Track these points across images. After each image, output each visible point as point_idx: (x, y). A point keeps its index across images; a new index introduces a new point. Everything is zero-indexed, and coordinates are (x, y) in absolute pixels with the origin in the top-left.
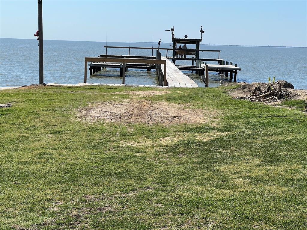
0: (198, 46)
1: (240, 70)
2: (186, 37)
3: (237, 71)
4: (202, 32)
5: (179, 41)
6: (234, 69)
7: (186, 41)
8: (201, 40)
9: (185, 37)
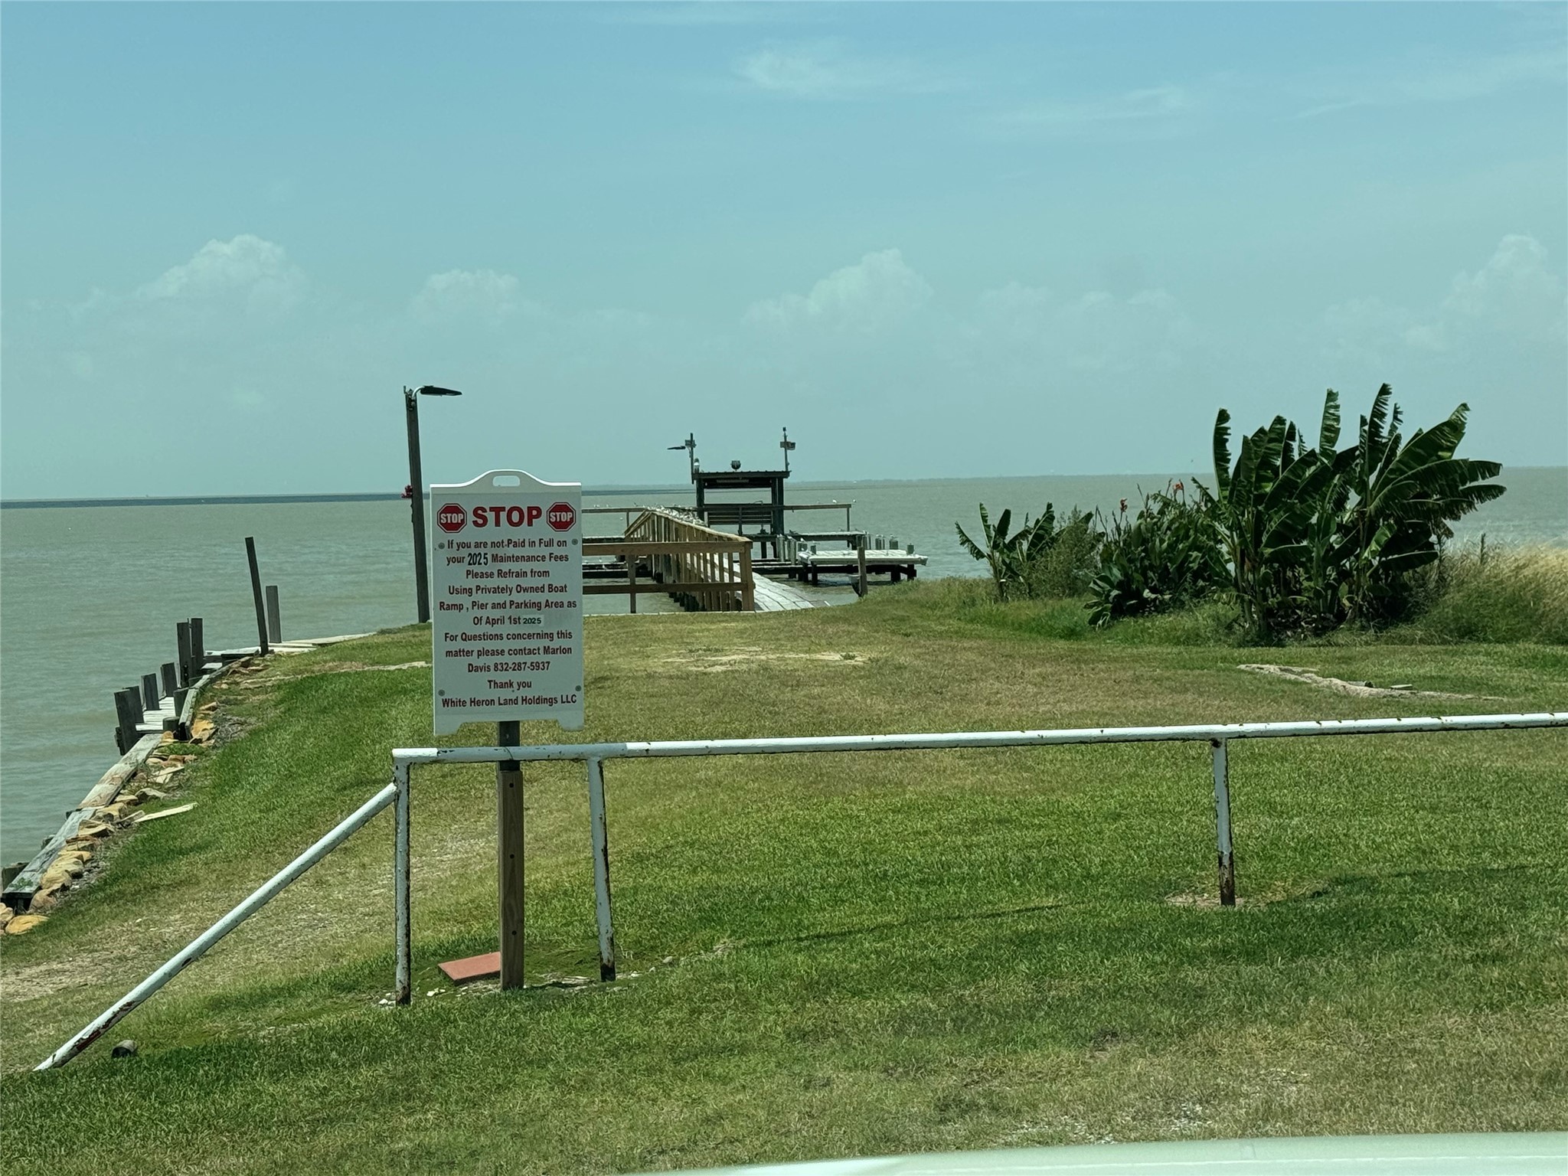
0: (778, 494)
1: (923, 562)
2: (736, 466)
3: (916, 567)
4: (788, 445)
5: (715, 480)
6: (904, 561)
7: (738, 479)
8: (786, 474)
9: (733, 467)
